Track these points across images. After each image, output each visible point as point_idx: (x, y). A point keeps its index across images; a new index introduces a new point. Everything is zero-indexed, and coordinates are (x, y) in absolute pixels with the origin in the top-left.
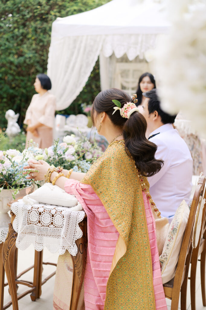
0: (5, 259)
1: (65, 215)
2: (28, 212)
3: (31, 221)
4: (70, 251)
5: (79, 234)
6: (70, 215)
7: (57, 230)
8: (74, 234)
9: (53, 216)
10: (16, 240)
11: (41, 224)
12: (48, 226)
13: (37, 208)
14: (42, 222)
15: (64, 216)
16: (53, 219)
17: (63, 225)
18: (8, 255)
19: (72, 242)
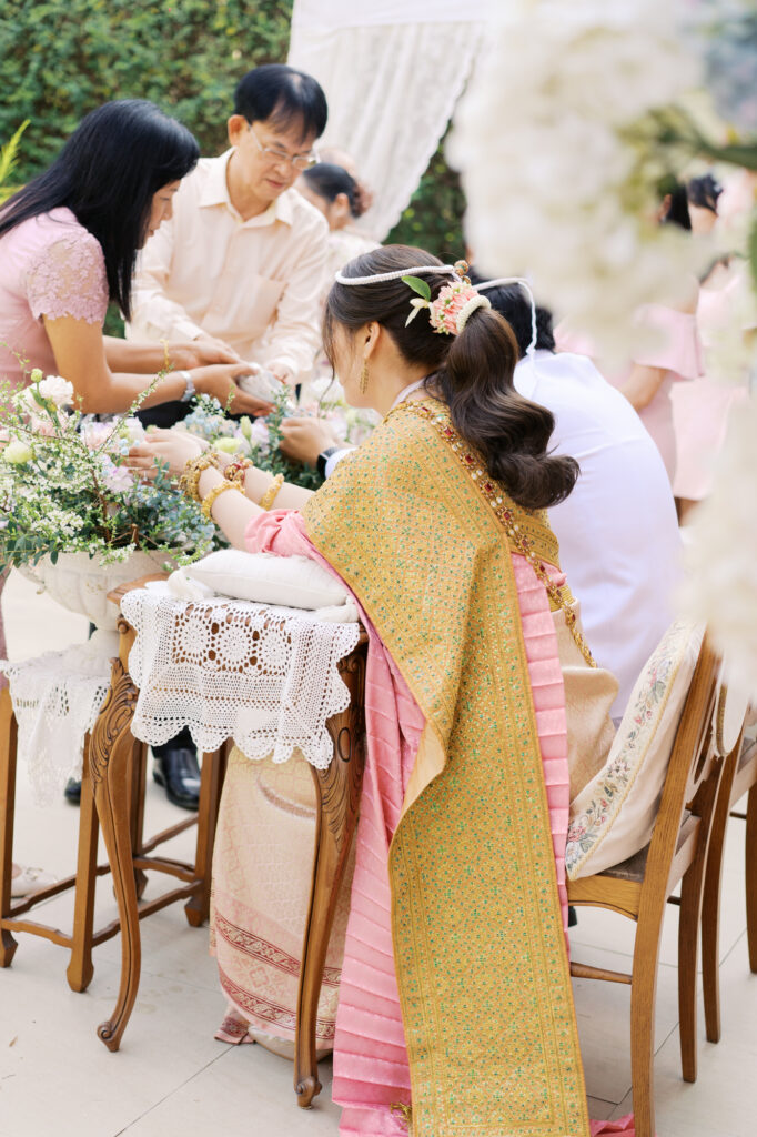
0: (99, 775)
1: (293, 634)
2: (174, 620)
3: (184, 653)
4: (309, 754)
5: (340, 698)
6: (309, 634)
7: (270, 683)
8: (324, 697)
9: (256, 636)
10: (133, 712)
11: (218, 662)
12: (241, 670)
13: (206, 608)
14: (221, 655)
15: (292, 639)
16: (255, 645)
17: (286, 667)
18: (107, 759)
19: (317, 724)
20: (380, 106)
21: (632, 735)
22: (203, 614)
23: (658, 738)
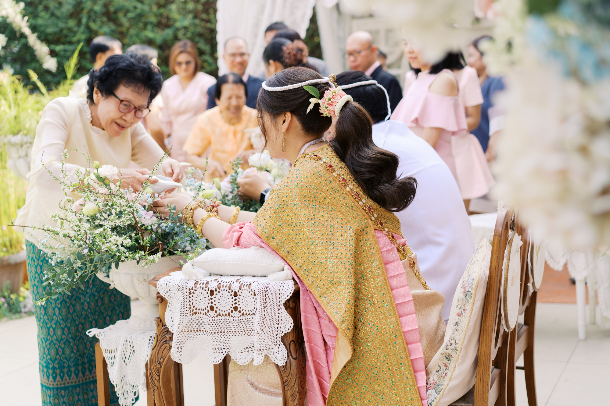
0: (155, 385)
1: (256, 290)
2: (188, 291)
3: (196, 309)
4: (274, 358)
5: (288, 324)
6: (266, 289)
7: (247, 320)
8: (278, 324)
9: (236, 294)
10: (171, 347)
11: (216, 312)
12: (229, 314)
13: (205, 282)
14: (217, 308)
15: (256, 293)
16: (235, 300)
17: (255, 309)
18: (159, 376)
19: (276, 340)
21: (457, 324)
22: (204, 286)
23: (472, 324)
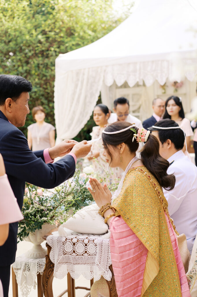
0: (45, 289)
1: (97, 243)
2: (62, 243)
3: (66, 252)
4: (105, 277)
6: (102, 243)
7: (91, 258)
8: (108, 260)
9: (86, 245)
10: (53, 270)
11: (76, 253)
12: (83, 255)
13: (71, 239)
14: (77, 251)
15: (97, 245)
16: (86, 248)
17: (96, 253)
19: (106, 268)
20: (81, 90)
